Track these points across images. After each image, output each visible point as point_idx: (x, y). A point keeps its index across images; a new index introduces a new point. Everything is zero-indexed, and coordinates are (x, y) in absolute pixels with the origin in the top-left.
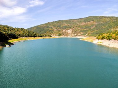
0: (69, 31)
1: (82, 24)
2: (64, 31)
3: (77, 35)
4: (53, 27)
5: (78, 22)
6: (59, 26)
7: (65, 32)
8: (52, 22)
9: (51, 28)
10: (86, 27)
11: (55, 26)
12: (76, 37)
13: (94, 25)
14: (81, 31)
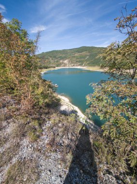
0: (66, 61)
1: (76, 55)
2: (61, 61)
3: (74, 66)
4: (49, 57)
5: (72, 53)
6: (55, 57)
7: (63, 63)
8: (46, 53)
9: (47, 58)
10: (81, 58)
11: (51, 57)
12: (74, 67)
13: (88, 55)
14: (77, 62)
